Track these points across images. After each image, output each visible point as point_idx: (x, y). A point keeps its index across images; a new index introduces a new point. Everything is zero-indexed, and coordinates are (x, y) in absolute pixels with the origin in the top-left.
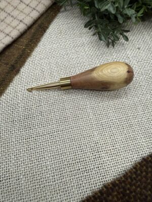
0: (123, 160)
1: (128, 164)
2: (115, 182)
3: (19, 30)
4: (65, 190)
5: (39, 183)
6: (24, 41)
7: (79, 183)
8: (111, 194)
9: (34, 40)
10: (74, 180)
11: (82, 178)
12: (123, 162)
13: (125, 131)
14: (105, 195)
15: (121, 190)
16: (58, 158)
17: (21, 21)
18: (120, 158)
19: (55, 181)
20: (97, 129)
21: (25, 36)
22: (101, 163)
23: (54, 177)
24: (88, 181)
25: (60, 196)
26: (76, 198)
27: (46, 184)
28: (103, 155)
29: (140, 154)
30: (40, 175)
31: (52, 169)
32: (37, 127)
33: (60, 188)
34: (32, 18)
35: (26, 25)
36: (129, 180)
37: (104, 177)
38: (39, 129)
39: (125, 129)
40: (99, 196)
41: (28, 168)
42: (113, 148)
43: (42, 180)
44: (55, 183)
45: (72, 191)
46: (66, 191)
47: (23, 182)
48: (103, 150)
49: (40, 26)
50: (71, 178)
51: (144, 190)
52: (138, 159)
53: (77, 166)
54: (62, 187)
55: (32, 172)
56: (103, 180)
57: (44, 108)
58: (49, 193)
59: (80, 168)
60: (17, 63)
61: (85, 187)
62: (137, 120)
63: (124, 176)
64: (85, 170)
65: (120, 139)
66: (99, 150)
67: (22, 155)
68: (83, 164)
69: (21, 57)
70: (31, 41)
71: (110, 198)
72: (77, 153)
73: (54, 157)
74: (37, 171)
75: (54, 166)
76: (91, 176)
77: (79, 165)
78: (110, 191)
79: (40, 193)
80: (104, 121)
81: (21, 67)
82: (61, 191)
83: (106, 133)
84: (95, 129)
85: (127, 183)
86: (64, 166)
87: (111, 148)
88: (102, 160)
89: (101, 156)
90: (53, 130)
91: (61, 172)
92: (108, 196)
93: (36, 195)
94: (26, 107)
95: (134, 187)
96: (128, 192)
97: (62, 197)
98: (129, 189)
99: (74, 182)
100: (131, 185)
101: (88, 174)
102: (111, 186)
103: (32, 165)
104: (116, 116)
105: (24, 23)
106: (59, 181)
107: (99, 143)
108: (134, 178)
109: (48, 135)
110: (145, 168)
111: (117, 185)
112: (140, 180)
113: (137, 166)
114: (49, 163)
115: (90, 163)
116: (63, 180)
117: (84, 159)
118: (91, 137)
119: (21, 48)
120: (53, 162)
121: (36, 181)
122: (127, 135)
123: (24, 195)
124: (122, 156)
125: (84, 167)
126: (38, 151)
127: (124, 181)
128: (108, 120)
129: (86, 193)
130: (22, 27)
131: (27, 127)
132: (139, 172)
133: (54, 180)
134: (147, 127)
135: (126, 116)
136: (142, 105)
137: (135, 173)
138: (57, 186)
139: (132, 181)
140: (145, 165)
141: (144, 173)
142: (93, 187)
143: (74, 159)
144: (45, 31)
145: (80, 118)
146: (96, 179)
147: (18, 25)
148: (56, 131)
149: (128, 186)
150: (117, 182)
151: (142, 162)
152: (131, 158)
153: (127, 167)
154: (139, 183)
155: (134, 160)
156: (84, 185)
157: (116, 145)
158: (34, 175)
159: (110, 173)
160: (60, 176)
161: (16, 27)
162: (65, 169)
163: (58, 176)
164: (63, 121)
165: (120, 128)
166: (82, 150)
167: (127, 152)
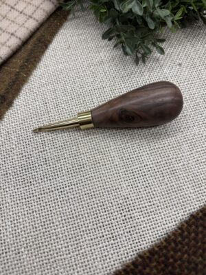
0: (164, 219)
1: (171, 224)
2: (153, 249)
3: (9, 47)
4: (84, 264)
5: (47, 257)
6: (18, 61)
7: (104, 254)
8: (148, 266)
9: (32, 60)
10: (96, 250)
11: (108, 247)
12: (165, 223)
13: (166, 180)
15: (163, 259)
17: (12, 34)
18: (160, 218)
19: (69, 253)
20: (125, 179)
21: (19, 54)
22: (133, 225)
23: (67, 249)
24: (115, 251)
25: (78, 272)
27: (57, 258)
28: (135, 214)
29: (187, 209)
30: (48, 247)
31: (64, 238)
32: (40, 181)
33: (77, 262)
34: (27, 28)
35: (20, 39)
36: (173, 245)
37: (139, 244)
38: (43, 183)
39: (165, 177)
40: (132, 270)
41: (30, 238)
42: (149, 204)
43: (52, 252)
44: (70, 256)
45: (94, 265)
47: (24, 256)
48: (135, 207)
49: (39, 40)
50: (93, 248)
51: (193, 257)
52: (184, 217)
53: (100, 232)
54: (80, 261)
55: (37, 242)
56: (137, 248)
57: (49, 154)
58: (62, 270)
59: (104, 234)
60: (8, 93)
61: (112, 259)
62: (182, 164)
63: (166, 240)
65: (159, 191)
66: (130, 209)
67: (21, 220)
68: (109, 229)
70: (27, 61)
71: (148, 270)
72: (99, 215)
73: (67, 221)
74: (43, 241)
75: (67, 234)
76: (120, 243)
77: (103, 230)
78: (147, 261)
79: (49, 271)
80: (135, 167)
82: (78, 266)
83: (139, 185)
84: (123, 180)
85: (169, 248)
86: (82, 233)
89: (132, 216)
91: (78, 242)
92: (145, 269)
94: (24, 154)
95: (179, 254)
96: (171, 260)
97: (80, 273)
98: (172, 257)
99: (97, 253)
100: (175, 251)
101: (116, 241)
102: (148, 254)
103: (36, 233)
104: (152, 159)
105: (17, 37)
106: (75, 253)
107: (130, 199)
108: (180, 242)
109: (57, 192)
110: (193, 227)
111: (156, 252)
112: (187, 244)
113: (183, 225)
114: (59, 230)
115: (118, 226)
116: (81, 252)
117: (110, 222)
118: (118, 190)
120: (65, 228)
121: (43, 255)
124: (162, 214)
125: (110, 232)
126: (44, 214)
127: (165, 247)
128: (140, 165)
129: (114, 266)
130: (14, 43)
131: (26, 181)
132: (186, 233)
133: (67, 252)
134: (196, 172)
135: (166, 159)
136: (189, 142)
137: (181, 235)
138: (73, 260)
139: (177, 245)
140: (193, 223)
141: (193, 235)
142: (124, 258)
143: (95, 223)
144: (46, 46)
145: (101, 164)
146: (127, 248)
147: (8, 40)
148: (67, 185)
149: (172, 253)
150: (156, 249)
151: (190, 219)
152: (175, 216)
153: (170, 228)
154: (186, 247)
155: (179, 218)
156: (110, 256)
157: (154, 199)
158: (40, 247)
159: (146, 239)
160: (76, 246)
161: (6, 42)
162: (83, 237)
163: (73, 247)
164: (78, 170)
165: (159, 176)
166: (106, 210)
167: (169, 208)
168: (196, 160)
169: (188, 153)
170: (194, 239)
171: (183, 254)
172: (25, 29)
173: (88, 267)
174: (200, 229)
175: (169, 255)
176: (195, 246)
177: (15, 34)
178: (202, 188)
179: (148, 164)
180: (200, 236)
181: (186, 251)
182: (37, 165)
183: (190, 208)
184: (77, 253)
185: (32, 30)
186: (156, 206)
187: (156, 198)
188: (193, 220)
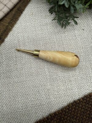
0: (63, 101)
1: (66, 103)
2: (56, 112)
3: (3, 12)
5: (14, 110)
6: (8, 19)
7: (36, 112)
8: (53, 120)
9: (14, 20)
10: (34, 109)
11: (38, 109)
12: (63, 102)
13: (67, 84)
14: (49, 120)
15: (59, 118)
16: (25, 97)
17: (5, 5)
18: (61, 100)
19: (23, 109)
20: (50, 81)
21: (8, 16)
22: (49, 101)
23: (22, 107)
24: (41, 111)
25: (25, 117)
26: (34, 119)
27: (17, 111)
29: (73, 98)
30: (15, 106)
31: (21, 103)
32: (14, 77)
33: (25, 113)
35: (9, 8)
36: (64, 112)
37: (51, 109)
38: (15, 79)
40: (46, 121)
41: (8, 101)
42: (58, 93)
43: (16, 108)
45: (32, 115)
47: (5, 108)
48: (52, 94)
49: (18, 9)
50: (32, 108)
51: (72, 119)
52: (71, 101)
54: (27, 113)
55: (10, 103)
56: (50, 111)
57: (18, 66)
58: (19, 116)
59: (37, 103)
60: (2, 35)
61: (39, 114)
62: (75, 78)
63: (61, 110)
65: (63, 89)
66: (49, 94)
67: (5, 93)
68: (40, 101)
69: (5, 32)
70: (12, 20)
71: (52, 122)
72: (36, 95)
73: (23, 96)
74: (13, 103)
75: (22, 101)
77: (37, 102)
78: (53, 118)
79: (14, 115)
80: (55, 77)
81: (5, 38)
82: (26, 115)
83: (55, 84)
84: (48, 81)
85: (62, 114)
86: (29, 102)
87: (56, 93)
88: (51, 100)
89: (50, 97)
90: (23, 80)
91: (27, 105)
93: (12, 116)
94: (8, 65)
95: (66, 117)
96: (62, 119)
98: (63, 117)
99: (34, 110)
100: (65, 115)
101: (42, 107)
102: (53, 115)
103: (10, 99)
104: (62, 74)
105: (7, 7)
107: (50, 90)
108: (67, 112)
109: (20, 83)
110: (74, 106)
111: (57, 115)
112: (70, 113)
113: (70, 105)
114: (20, 99)
115: (43, 101)
116: (27, 109)
117: (40, 99)
118: (45, 86)
119: (5, 25)
120: (22, 98)
121: (12, 109)
122: (67, 87)
123: (5, 115)
125: (40, 103)
126: (14, 92)
128: (57, 76)
129: (40, 117)
130: (6, 10)
131: (8, 77)
132: (71, 108)
133: (22, 109)
134: (80, 82)
135: (68, 75)
136: (79, 68)
137: (68, 109)
140: (75, 105)
141: (74, 110)
142: (44, 114)
143: (34, 98)
144: (22, 13)
145: (40, 74)
146: (46, 110)
147: (3, 8)
148: (25, 81)
149: (63, 116)
151: (73, 103)
152: (67, 100)
153: (65, 105)
154: (70, 114)
155: (69, 101)
156: (39, 112)
157: (60, 92)
158: (11, 105)
159: (54, 108)
160: (25, 106)
162: (29, 103)
163: (24, 107)
164: (30, 75)
165: (64, 82)
166: (40, 93)
167: (66, 96)
168: (81, 77)
169: (78, 73)
170: (74, 111)
171: (68, 117)
172: (12, 3)
173: (29, 116)
174: (77, 108)
175: (62, 117)
176: (73, 115)
177: (7, 5)
178: (81, 90)
179: (60, 76)
180: (77, 110)
181: (69, 116)
182: (13, 70)
184: (26, 109)
185: (15, 4)
186: (60, 95)
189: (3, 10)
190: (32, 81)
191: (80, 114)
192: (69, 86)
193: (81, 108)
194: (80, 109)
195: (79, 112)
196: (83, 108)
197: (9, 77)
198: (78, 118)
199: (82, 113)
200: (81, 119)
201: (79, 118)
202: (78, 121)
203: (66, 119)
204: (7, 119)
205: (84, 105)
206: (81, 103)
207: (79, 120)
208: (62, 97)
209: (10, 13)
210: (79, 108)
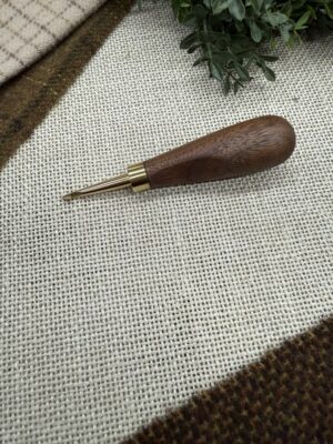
0: (241, 342)
1: (253, 352)
2: (217, 389)
3: (36, 47)
4: (108, 400)
5: (52, 382)
6: (47, 70)
7: (141, 387)
8: (207, 418)
9: (69, 71)
10: (130, 379)
11: (149, 376)
12: (242, 348)
13: (252, 279)
14: (193, 418)
15: (231, 408)
16: (100, 329)
17: (43, 27)
18: (236, 339)
19: (87, 379)
20: (189, 270)
21: (50, 60)
22: (191, 345)
23: (85, 371)
24: (159, 384)
25: (96, 412)
26: (130, 420)
27: (67, 385)
28: (197, 328)
29: (280, 331)
30: (56, 364)
31: (83, 352)
32: (58, 258)
33: (97, 395)
34: (67, 21)
35: (54, 36)
36: (249, 386)
37: (197, 377)
38: (63, 262)
39: (251, 275)
40: (180, 421)
41: (31, 346)
42: (221, 314)
43: (60, 374)
44: (87, 383)
45: (123, 403)
46: (110, 403)
47: (17, 376)
48: (199, 317)
49: (83, 41)
50: (125, 374)
51: (281, 413)
52: (274, 343)
53: (140, 349)
54: (103, 394)
55: (40, 355)
56: (193, 384)
57: (77, 217)
58: (72, 406)
59: (145, 353)
60: (26, 117)
61: (152, 398)
62: (279, 256)
64: (155, 358)
65: (239, 296)
66: (190, 318)
67: (21, 316)
68: (153, 346)
69: (38, 105)
70: (62, 71)
72: (141, 322)
73: (91, 325)
74: (50, 353)
75: (88, 346)
76: (167, 372)
77: (144, 347)
78: (207, 409)
79: (52, 404)
80: (207, 254)
81: (35, 126)
82: (98, 402)
83: (208, 281)
84: (185, 271)
85: (243, 392)
86: (112, 348)
87: (216, 314)
88: (195, 339)
89: (192, 329)
90: (94, 266)
91: (103, 361)
92: (201, 423)
93: (43, 407)
94: (39, 214)
95: (258, 403)
96: (245, 413)
97: (99, 415)
98: (247, 407)
99: (130, 383)
100: (253, 399)
101: (162, 368)
102: (208, 398)
103: (41, 340)
104: (234, 244)
106: (96, 380)
107: (192, 302)
108: (261, 383)
109: (82, 277)
111: (222, 396)
112: (274, 390)
113: (269, 356)
114: (77, 338)
115: (167, 344)
116: (105, 378)
117: (156, 335)
118: (175, 287)
119: (38, 86)
120: (87, 336)
121: (47, 377)
122: (255, 288)
123: (19, 405)
124: (239, 333)
125: (155, 352)
126: (57, 310)
127: (237, 389)
128: (214, 252)
129: (154, 410)
130: (44, 41)
131: (37, 256)
132: (273, 371)
133: (85, 376)
134: (301, 272)
135: (255, 245)
136: (294, 223)
137: (264, 372)
138: (92, 391)
139: (255, 389)
140: (288, 356)
141: (285, 375)
142: (171, 399)
144: (93, 52)
145: (154, 243)
146: (178, 381)
147: (36, 36)
148: (99, 269)
149: (247, 400)
150: (223, 390)
151: (282, 349)
152: (259, 340)
153: (250, 358)
154: (271, 395)
155: (265, 344)
156: (150, 391)
157: (228, 308)
158: (43, 363)
159: (210, 370)
160: (99, 368)
161: (31, 39)
162: (113, 354)
163: (95, 369)
164: (117, 248)
165: (241, 271)
166: (154, 315)
167: (251, 325)
168: (303, 252)
169: (291, 241)
170: (286, 382)
171: (265, 405)
173: (114, 405)
174: (299, 367)
177: (48, 27)
178: (307, 300)
179: (227, 250)
180: (297, 379)
181: (270, 400)
183: (284, 329)
184: (100, 379)
185: (74, 24)
186: (231, 318)
187: (233, 307)
188: (288, 351)
189: (35, 42)
190: (124, 270)
191: (311, 392)
192: (263, 286)
193: (314, 367)
194: (310, 371)
195: (308, 384)
196: (323, 369)
197: (42, 256)
198: (306, 410)
199: (321, 388)
200: (318, 414)
201: (311, 408)
202: (305, 422)
203: (260, 413)
204: (24, 422)
205: (325, 356)
206: (313, 347)
207: (308, 416)
208: (238, 327)
209: (58, 51)
210: (305, 366)
